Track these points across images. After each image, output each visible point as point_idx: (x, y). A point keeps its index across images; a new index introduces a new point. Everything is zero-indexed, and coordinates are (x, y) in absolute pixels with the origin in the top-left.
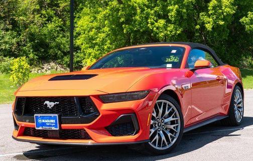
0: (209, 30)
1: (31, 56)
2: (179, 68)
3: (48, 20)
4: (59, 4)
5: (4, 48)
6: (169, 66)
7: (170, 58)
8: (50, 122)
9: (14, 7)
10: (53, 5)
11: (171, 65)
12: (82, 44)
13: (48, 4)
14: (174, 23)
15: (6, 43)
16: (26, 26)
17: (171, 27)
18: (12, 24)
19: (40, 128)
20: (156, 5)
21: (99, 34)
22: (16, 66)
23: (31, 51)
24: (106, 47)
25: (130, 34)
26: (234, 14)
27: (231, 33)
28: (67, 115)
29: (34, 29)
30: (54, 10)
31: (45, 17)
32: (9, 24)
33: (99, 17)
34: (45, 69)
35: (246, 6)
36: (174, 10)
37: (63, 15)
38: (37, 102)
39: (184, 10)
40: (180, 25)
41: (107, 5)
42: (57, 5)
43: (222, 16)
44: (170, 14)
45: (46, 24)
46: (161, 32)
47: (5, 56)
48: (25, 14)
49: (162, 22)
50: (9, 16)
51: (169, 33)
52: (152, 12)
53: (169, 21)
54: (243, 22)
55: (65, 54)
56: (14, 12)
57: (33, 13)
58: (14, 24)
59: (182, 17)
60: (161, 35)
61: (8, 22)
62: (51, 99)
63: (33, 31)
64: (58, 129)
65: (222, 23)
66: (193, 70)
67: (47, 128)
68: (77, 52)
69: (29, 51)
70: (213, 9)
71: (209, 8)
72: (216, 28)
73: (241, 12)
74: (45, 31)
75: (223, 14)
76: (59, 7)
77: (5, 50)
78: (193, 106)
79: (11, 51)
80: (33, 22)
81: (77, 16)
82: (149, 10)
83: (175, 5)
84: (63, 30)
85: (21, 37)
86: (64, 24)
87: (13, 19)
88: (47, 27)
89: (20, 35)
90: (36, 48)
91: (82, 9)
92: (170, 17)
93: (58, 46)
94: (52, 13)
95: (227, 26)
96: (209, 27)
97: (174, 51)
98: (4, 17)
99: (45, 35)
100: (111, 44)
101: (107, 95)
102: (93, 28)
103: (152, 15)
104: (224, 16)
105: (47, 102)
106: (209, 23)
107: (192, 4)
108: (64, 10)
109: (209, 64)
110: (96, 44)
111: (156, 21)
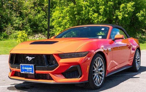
1: (29, 30)
2: (106, 39)
3: (38, 12)
4: (44, 4)
5: (15, 26)
6: (100, 37)
7: (100, 33)
8: (29, 69)
9: (21, 6)
10: (41, 4)
11: (101, 37)
12: (55, 25)
13: (38, 4)
14: (102, 15)
15: (17, 23)
16: (27, 15)
17: (101, 17)
18: (20, 14)
19: (23, 72)
20: (93, 6)
21: (64, 20)
22: (20, 35)
23: (29, 28)
24: (67, 27)
25: (79, 20)
26: (133, 12)
27: (131, 21)
28: (39, 65)
29: (31, 16)
30: (41, 7)
31: (37, 11)
32: (18, 14)
33: (64, 11)
34: (36, 37)
35: (139, 8)
36: (102, 9)
37: (46, 10)
38: (22, 57)
39: (108, 9)
40: (105, 16)
41: (68, 5)
42: (43, 5)
44: (100, 11)
45: (37, 14)
46: (95, 20)
47: (16, 30)
48: (26, 9)
49: (96, 15)
50: (18, 10)
51: (99, 20)
52: (91, 9)
53: (100, 14)
54: (138, 16)
55: (46, 30)
56: (21, 8)
57: (31, 9)
58: (21, 14)
59: (106, 12)
60: (96, 21)
61: (17, 13)
62: (30, 55)
63: (30, 17)
64: (33, 73)
65: (127, 16)
66: (114, 40)
67: (27, 72)
68: (53, 29)
69: (28, 28)
70: (122, 9)
71: (120, 8)
72: (124, 18)
73: (137, 11)
74: (37, 18)
76: (44, 6)
77: (16, 27)
78: (113, 61)
79: (19, 28)
80: (30, 13)
81: (53, 11)
82: (90, 8)
83: (103, 6)
84: (45, 18)
85: (24, 20)
86: (46, 15)
87: (20, 11)
88: (38, 16)
89: (24, 19)
90: (31, 26)
91: (55, 7)
92: (100, 12)
93: (43, 26)
94: (40, 9)
95: (130, 17)
96: (120, 18)
97: (103, 29)
98: (16, 10)
99: (36, 20)
100: (70, 25)
101: (63, 54)
102: (61, 17)
103: (91, 11)
104: (128, 12)
105: (28, 57)
106: (120, 15)
107: (112, 6)
108: (46, 7)
109: (123, 37)
110: (62, 25)
111: (93, 14)
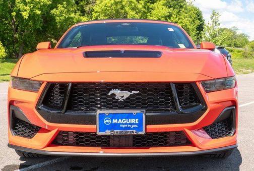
0: (25, 18)
8: (128, 122)
11: (183, 45)
19: (107, 133)
43: (39, 6)
54: (54, 14)
65: (39, 12)
72: (32, 17)
75: (40, 4)
96: (25, 15)
105: (115, 91)
106: (25, 11)
